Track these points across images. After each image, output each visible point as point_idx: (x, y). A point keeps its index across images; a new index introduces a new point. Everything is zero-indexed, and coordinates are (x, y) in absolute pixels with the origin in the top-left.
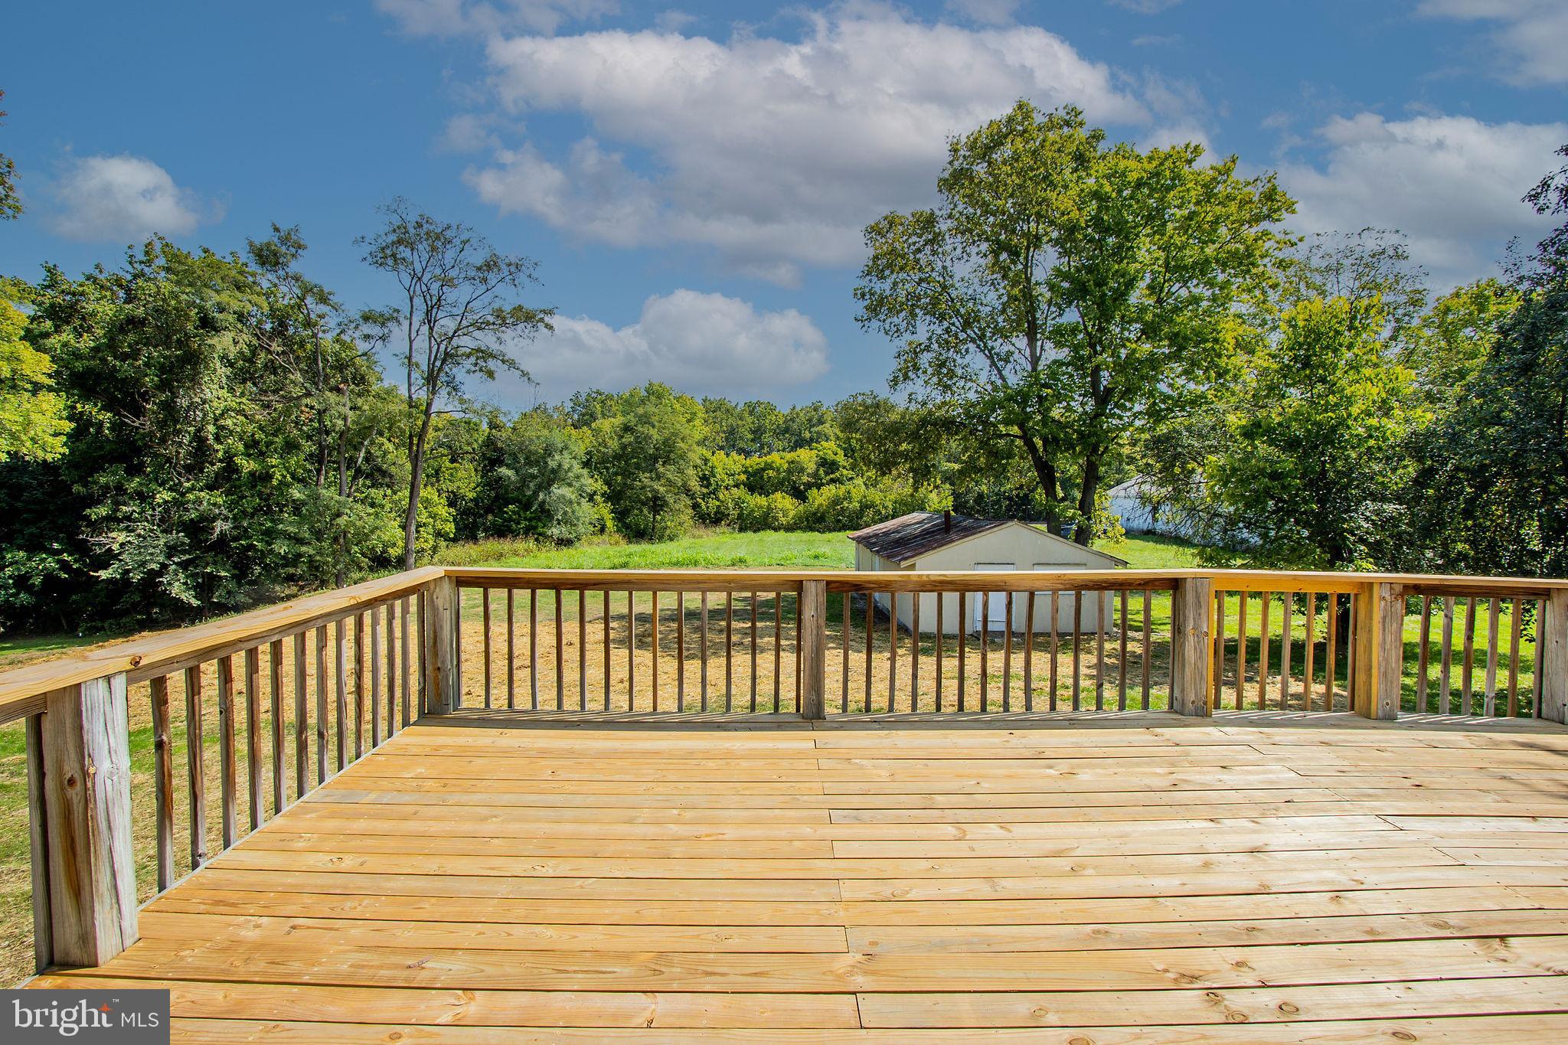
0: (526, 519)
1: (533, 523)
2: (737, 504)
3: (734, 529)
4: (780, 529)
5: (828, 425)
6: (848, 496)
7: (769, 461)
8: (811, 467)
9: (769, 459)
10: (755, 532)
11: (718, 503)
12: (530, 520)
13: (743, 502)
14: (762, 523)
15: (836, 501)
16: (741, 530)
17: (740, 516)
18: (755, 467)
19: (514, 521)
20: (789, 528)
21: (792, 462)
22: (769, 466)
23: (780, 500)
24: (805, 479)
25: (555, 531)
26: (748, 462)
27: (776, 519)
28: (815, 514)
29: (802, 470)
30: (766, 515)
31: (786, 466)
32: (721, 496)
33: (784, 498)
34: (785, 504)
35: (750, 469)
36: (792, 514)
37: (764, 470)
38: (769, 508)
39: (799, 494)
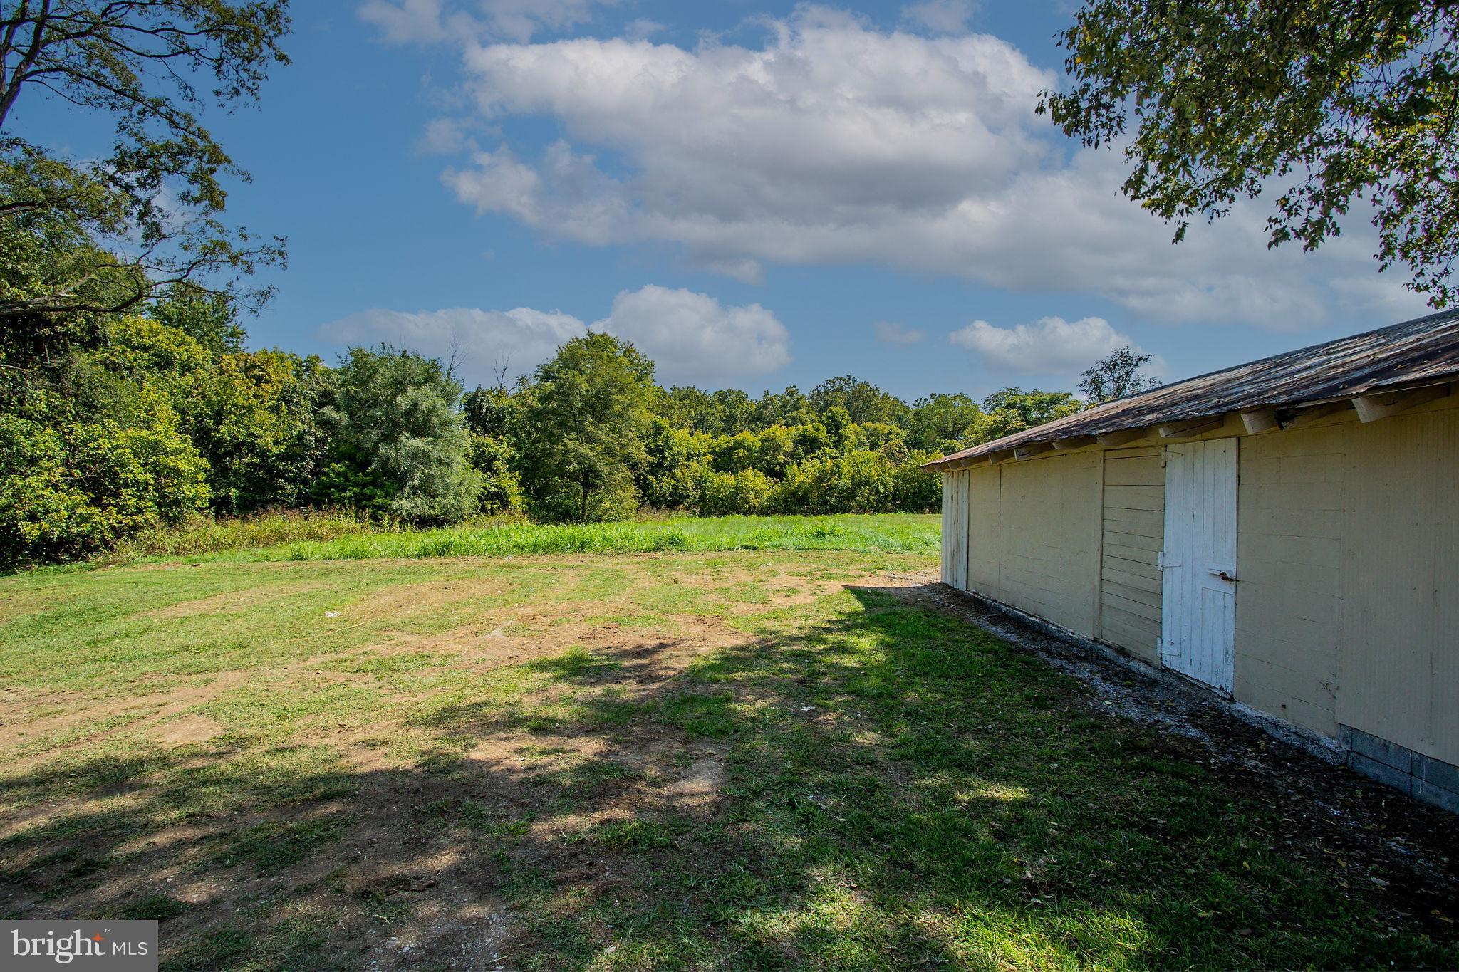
0: (356, 484)
1: (368, 491)
2: (698, 483)
3: (694, 513)
4: (751, 513)
5: (804, 411)
6: (837, 472)
7: (740, 439)
8: (788, 446)
9: (739, 437)
10: (719, 516)
11: (673, 482)
12: (364, 485)
13: (706, 481)
14: (731, 505)
15: (821, 478)
16: (702, 515)
17: (702, 498)
18: (724, 446)
19: (336, 486)
20: (764, 512)
21: (767, 439)
22: (739, 445)
23: (751, 478)
24: (781, 458)
25: (403, 504)
26: (715, 442)
27: (746, 500)
28: (794, 494)
29: (778, 448)
30: (735, 496)
31: (759, 445)
32: (679, 474)
33: (756, 475)
34: (756, 483)
35: (717, 449)
36: (767, 494)
37: (733, 449)
38: (738, 487)
39: (776, 473)
